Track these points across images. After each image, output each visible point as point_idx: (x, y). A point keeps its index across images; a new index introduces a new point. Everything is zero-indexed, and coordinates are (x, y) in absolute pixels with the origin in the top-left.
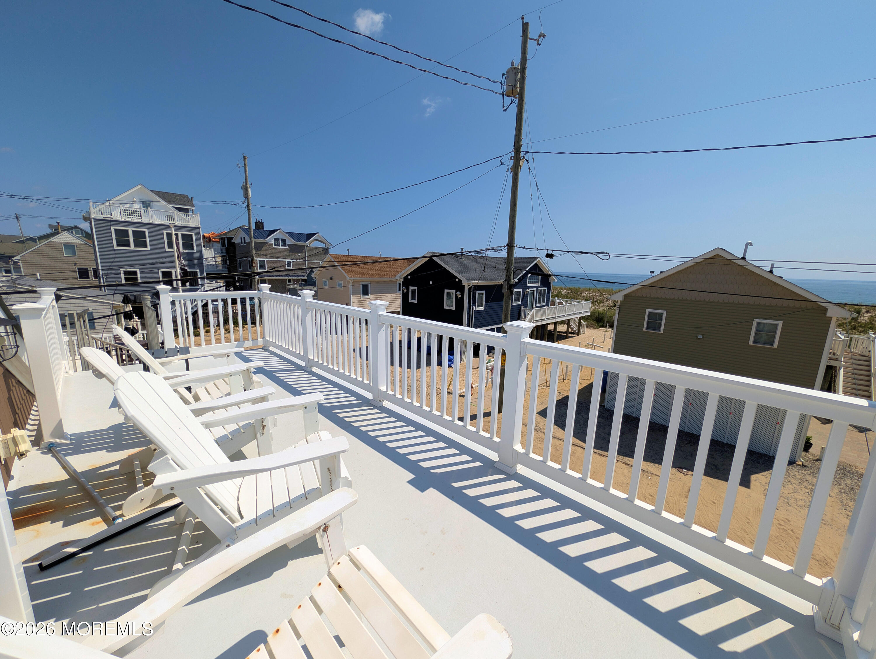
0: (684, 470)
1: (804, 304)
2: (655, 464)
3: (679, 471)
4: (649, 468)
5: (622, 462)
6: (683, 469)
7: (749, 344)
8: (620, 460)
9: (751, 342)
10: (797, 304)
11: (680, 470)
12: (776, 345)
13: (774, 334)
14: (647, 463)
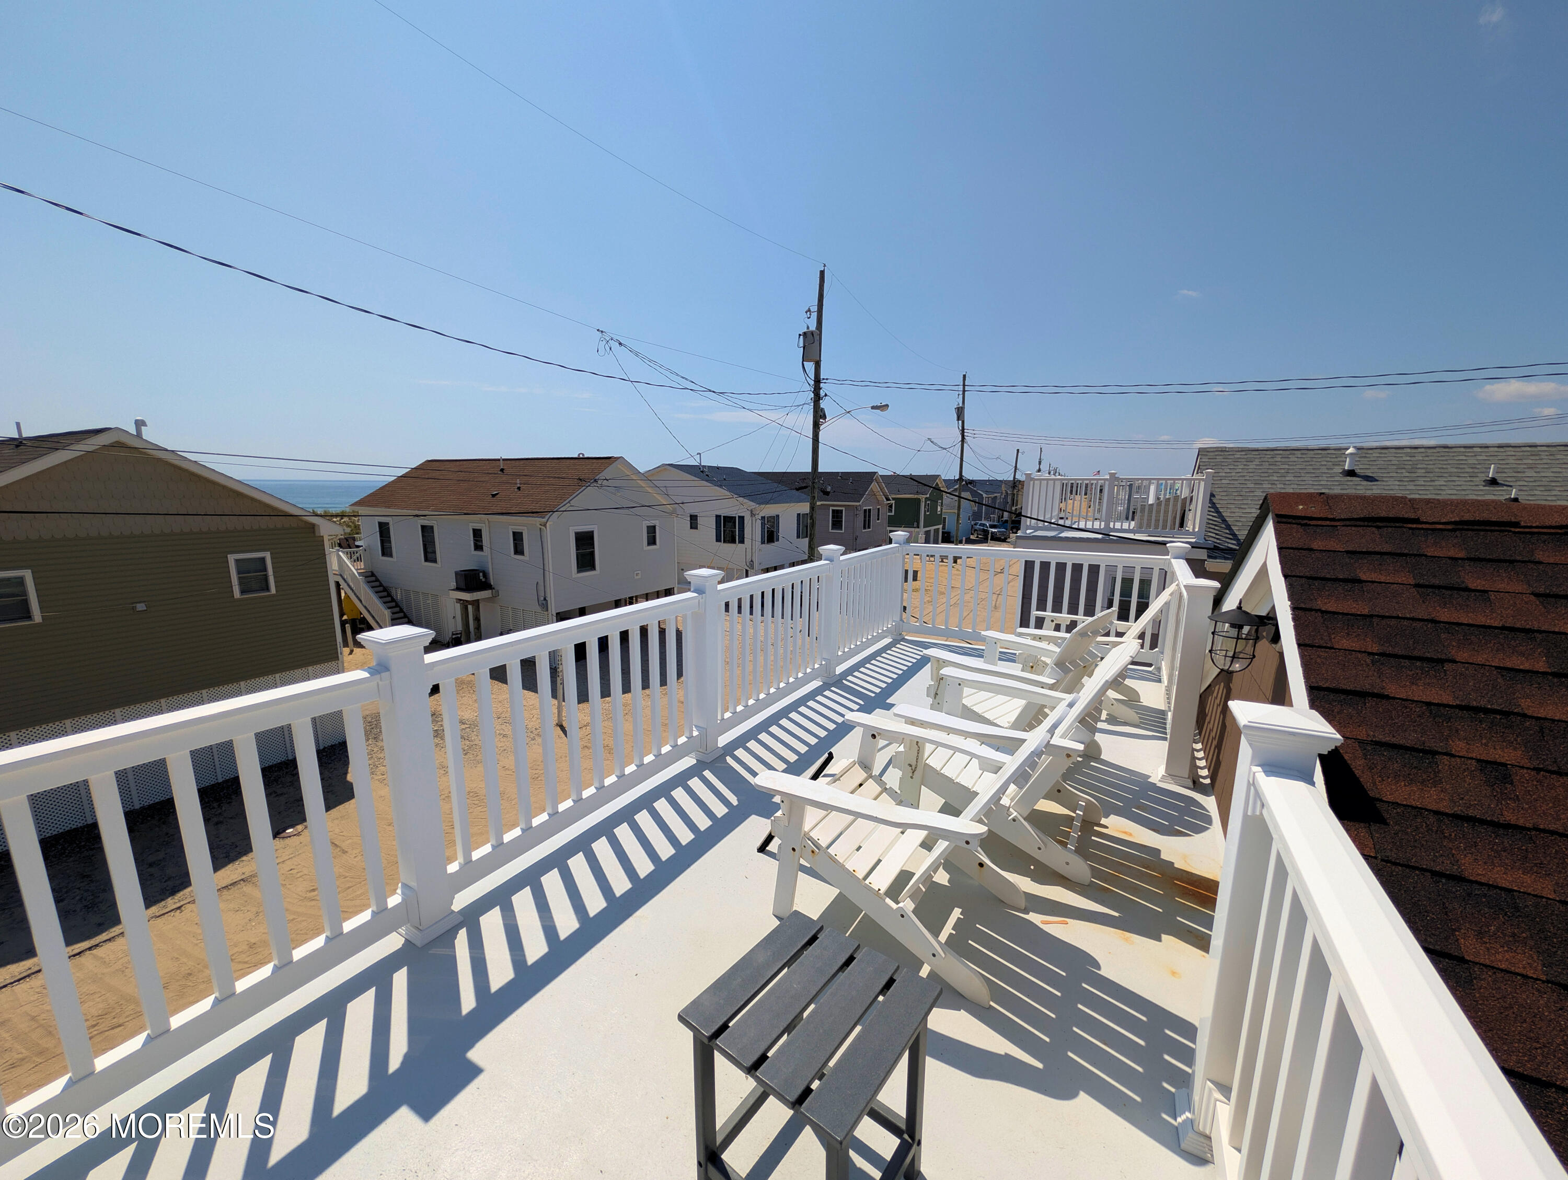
0: (288, 831)
1: (278, 522)
2: (241, 859)
3: (286, 837)
4: (240, 871)
5: (189, 903)
6: (284, 831)
7: (235, 597)
8: (182, 903)
9: (237, 593)
10: (265, 522)
11: (283, 835)
12: (273, 590)
13: (265, 573)
14: (227, 868)
